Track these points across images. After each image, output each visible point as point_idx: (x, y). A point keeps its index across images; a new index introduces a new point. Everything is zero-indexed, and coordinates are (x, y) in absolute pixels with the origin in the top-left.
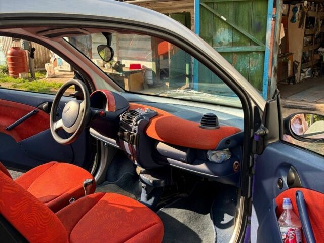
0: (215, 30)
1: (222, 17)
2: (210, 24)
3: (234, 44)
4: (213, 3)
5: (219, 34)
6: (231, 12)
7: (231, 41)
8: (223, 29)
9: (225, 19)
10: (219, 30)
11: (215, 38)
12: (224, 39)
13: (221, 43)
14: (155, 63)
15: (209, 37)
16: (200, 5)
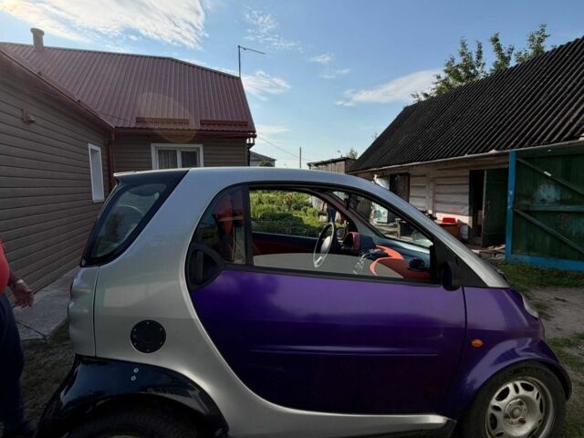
0: (535, 186)
1: (546, 173)
3: (562, 202)
4: (533, 158)
5: (541, 191)
7: (559, 199)
8: (547, 186)
9: (550, 175)
12: (548, 197)
13: (543, 200)
14: (471, 218)
16: (517, 161)
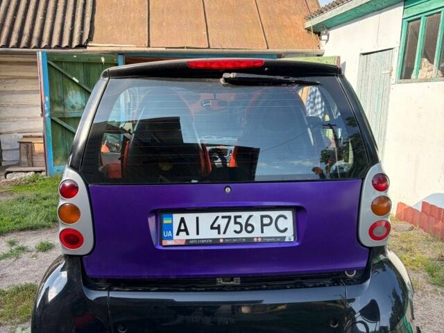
0: (65, 92)
1: (74, 79)
2: (59, 86)
4: (61, 62)
5: (71, 97)
6: (82, 74)
8: (74, 92)
9: (77, 81)
10: (70, 92)
11: (66, 101)
12: (76, 103)
13: (73, 107)
15: (60, 100)
16: (48, 64)
